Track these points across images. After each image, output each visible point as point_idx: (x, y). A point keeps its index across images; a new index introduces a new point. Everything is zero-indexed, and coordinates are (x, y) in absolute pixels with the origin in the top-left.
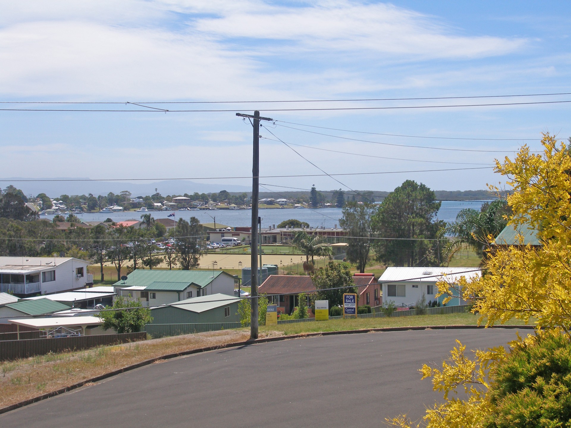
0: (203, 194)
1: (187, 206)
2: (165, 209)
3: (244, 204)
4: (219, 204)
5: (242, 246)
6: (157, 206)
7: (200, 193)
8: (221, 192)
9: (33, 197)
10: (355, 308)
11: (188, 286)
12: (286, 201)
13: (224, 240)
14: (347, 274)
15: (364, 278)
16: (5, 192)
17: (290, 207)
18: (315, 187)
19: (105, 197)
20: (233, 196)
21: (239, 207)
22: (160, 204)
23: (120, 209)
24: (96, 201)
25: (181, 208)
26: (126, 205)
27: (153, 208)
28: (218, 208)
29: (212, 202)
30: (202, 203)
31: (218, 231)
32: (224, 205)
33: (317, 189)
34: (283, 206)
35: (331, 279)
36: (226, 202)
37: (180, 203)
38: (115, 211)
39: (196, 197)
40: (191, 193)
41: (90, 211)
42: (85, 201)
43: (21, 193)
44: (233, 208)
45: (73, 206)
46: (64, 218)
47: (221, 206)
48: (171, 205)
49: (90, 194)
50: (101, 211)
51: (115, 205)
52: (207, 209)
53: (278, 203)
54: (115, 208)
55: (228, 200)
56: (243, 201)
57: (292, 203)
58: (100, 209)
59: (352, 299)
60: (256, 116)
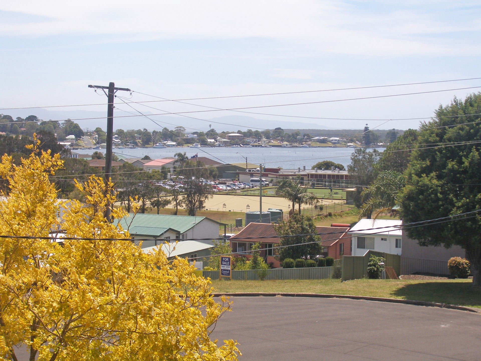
0: (257, 131)
1: (240, 143)
2: (218, 146)
3: (296, 142)
4: (272, 141)
5: (269, 187)
6: (211, 142)
7: (253, 130)
8: (276, 129)
9: (89, 131)
10: (230, 270)
11: (165, 232)
12: (339, 140)
13: (252, 181)
14: (311, 226)
15: (340, 229)
16: (63, 125)
17: (343, 146)
18: (368, 126)
19: (160, 132)
20: (286, 134)
21: (291, 145)
22: (213, 140)
23: (174, 145)
24: (150, 135)
25: (233, 145)
26: (179, 141)
27: (206, 144)
28: (270, 146)
29: (264, 139)
30: (255, 140)
31: (248, 171)
32: (276, 142)
33: (370, 128)
34: (335, 144)
35: (293, 231)
36: (279, 140)
37: (233, 139)
38: (169, 146)
39: (249, 134)
40: (244, 130)
41: (144, 145)
42: (140, 136)
43: (78, 127)
44: (286, 146)
45: (127, 140)
46: (102, 155)
47: (274, 143)
48: (224, 142)
49: (145, 129)
50: (155, 146)
51: (169, 140)
52: (259, 146)
53: (330, 141)
54: (168, 143)
55: (281, 137)
56: (296, 139)
57: (345, 142)
58: (154, 144)
59: (227, 261)
60: (112, 88)
